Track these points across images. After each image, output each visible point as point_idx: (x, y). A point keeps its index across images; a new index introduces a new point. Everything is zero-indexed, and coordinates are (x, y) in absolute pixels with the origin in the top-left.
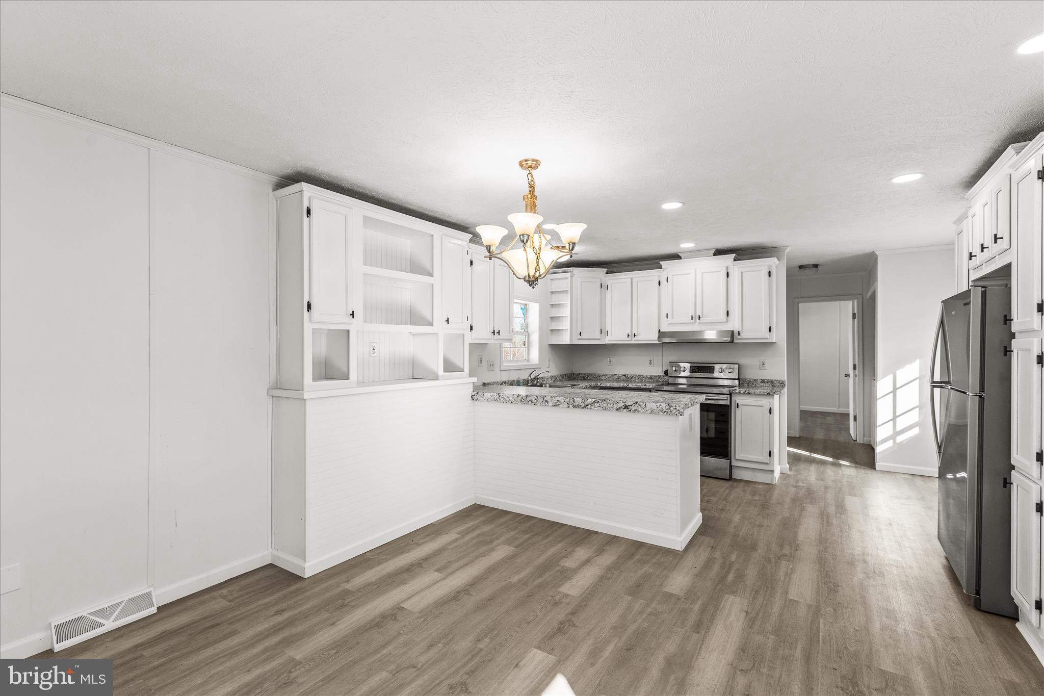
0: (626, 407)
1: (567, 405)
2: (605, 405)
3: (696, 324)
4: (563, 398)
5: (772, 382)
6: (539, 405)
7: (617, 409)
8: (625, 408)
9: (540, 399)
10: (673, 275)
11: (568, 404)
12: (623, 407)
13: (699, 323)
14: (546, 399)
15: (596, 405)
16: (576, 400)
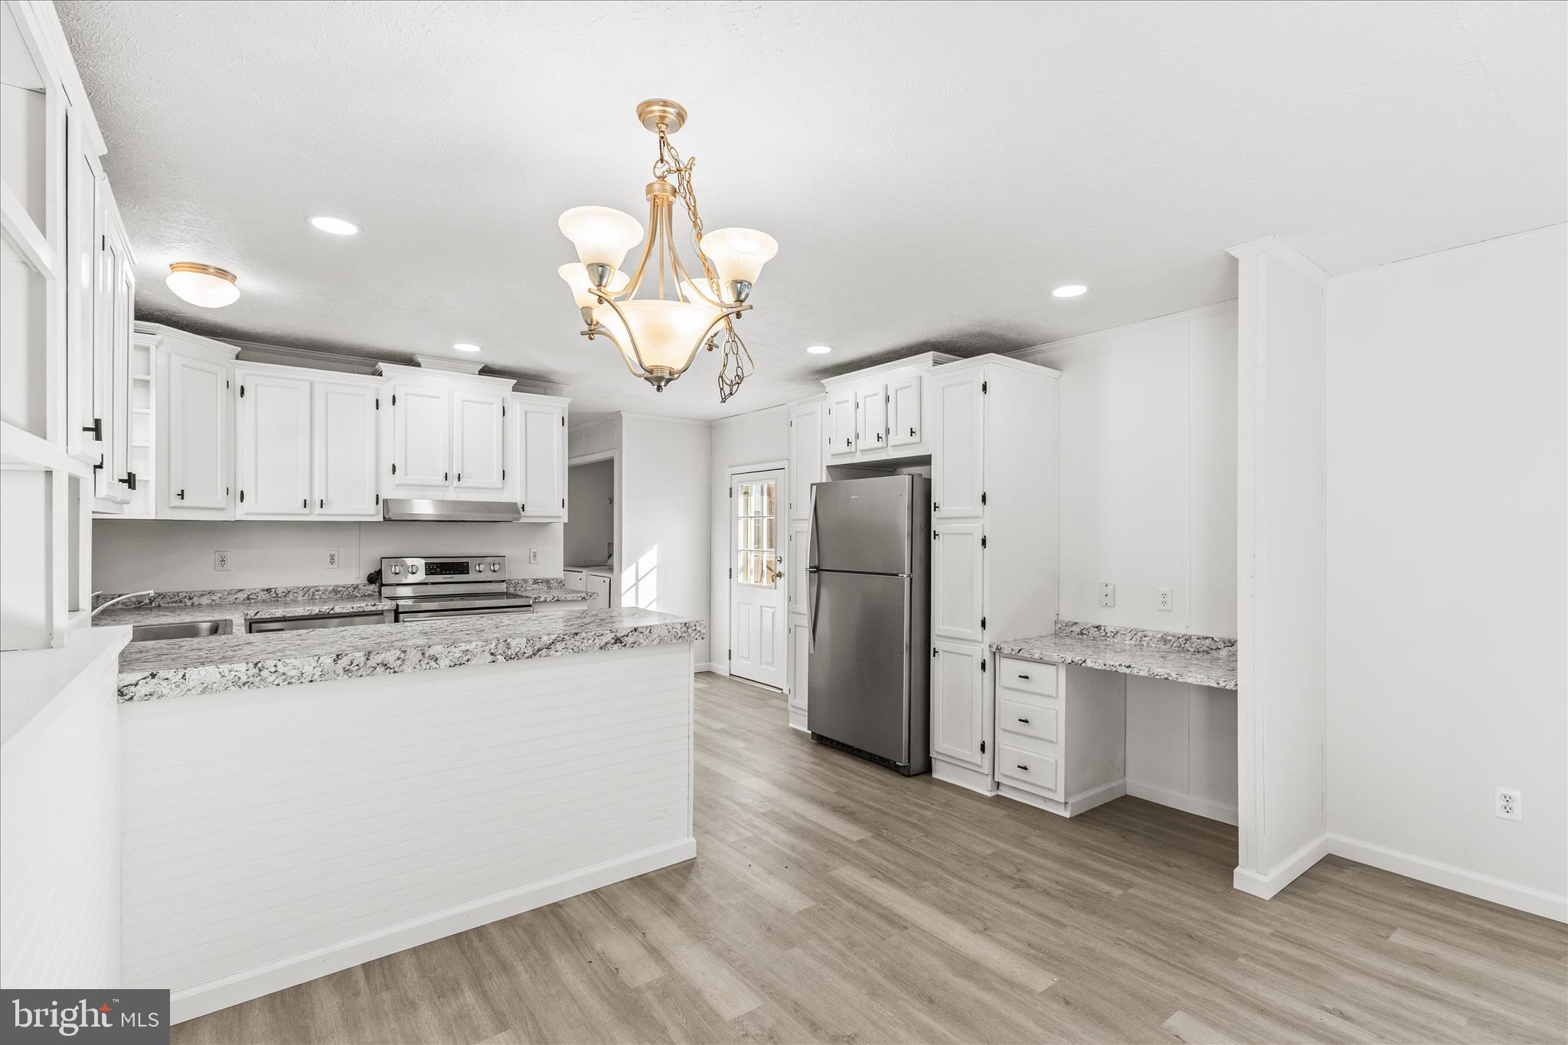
0: (618, 640)
1: (491, 658)
2: (578, 644)
3: (451, 488)
4: (480, 643)
5: (548, 581)
6: (409, 670)
7: (601, 648)
8: (615, 643)
9: (413, 656)
10: (407, 395)
11: (492, 654)
12: (613, 641)
13: (456, 487)
14: (430, 652)
15: (559, 646)
16: (513, 643)
